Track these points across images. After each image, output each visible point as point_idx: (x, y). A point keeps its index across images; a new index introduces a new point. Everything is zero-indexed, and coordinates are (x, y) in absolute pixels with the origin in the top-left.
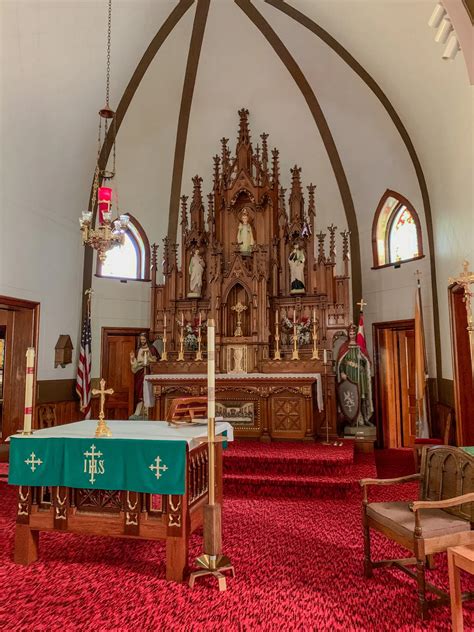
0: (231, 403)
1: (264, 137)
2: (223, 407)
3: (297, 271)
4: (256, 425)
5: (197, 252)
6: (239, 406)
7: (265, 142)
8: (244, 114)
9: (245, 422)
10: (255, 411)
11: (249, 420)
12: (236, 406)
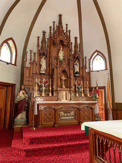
0: (67, 112)
1: (67, 25)
2: (64, 113)
3: (77, 69)
4: (75, 119)
5: (44, 57)
6: (69, 113)
7: (67, 27)
8: (60, 16)
9: (71, 119)
10: (75, 114)
11: (73, 118)
12: (68, 113)
